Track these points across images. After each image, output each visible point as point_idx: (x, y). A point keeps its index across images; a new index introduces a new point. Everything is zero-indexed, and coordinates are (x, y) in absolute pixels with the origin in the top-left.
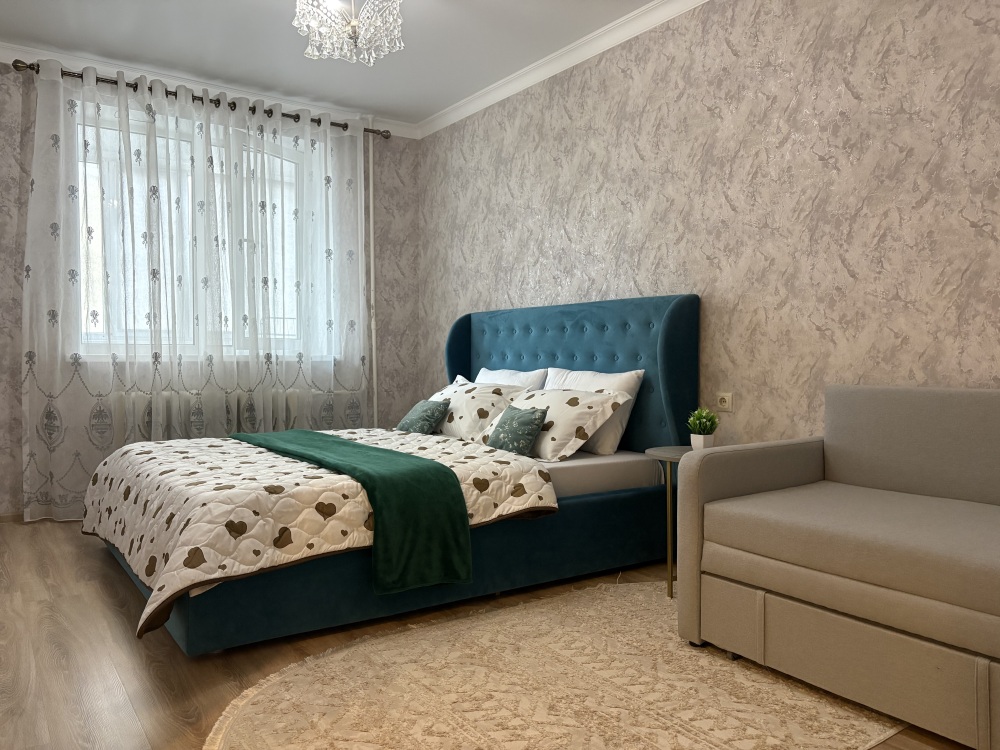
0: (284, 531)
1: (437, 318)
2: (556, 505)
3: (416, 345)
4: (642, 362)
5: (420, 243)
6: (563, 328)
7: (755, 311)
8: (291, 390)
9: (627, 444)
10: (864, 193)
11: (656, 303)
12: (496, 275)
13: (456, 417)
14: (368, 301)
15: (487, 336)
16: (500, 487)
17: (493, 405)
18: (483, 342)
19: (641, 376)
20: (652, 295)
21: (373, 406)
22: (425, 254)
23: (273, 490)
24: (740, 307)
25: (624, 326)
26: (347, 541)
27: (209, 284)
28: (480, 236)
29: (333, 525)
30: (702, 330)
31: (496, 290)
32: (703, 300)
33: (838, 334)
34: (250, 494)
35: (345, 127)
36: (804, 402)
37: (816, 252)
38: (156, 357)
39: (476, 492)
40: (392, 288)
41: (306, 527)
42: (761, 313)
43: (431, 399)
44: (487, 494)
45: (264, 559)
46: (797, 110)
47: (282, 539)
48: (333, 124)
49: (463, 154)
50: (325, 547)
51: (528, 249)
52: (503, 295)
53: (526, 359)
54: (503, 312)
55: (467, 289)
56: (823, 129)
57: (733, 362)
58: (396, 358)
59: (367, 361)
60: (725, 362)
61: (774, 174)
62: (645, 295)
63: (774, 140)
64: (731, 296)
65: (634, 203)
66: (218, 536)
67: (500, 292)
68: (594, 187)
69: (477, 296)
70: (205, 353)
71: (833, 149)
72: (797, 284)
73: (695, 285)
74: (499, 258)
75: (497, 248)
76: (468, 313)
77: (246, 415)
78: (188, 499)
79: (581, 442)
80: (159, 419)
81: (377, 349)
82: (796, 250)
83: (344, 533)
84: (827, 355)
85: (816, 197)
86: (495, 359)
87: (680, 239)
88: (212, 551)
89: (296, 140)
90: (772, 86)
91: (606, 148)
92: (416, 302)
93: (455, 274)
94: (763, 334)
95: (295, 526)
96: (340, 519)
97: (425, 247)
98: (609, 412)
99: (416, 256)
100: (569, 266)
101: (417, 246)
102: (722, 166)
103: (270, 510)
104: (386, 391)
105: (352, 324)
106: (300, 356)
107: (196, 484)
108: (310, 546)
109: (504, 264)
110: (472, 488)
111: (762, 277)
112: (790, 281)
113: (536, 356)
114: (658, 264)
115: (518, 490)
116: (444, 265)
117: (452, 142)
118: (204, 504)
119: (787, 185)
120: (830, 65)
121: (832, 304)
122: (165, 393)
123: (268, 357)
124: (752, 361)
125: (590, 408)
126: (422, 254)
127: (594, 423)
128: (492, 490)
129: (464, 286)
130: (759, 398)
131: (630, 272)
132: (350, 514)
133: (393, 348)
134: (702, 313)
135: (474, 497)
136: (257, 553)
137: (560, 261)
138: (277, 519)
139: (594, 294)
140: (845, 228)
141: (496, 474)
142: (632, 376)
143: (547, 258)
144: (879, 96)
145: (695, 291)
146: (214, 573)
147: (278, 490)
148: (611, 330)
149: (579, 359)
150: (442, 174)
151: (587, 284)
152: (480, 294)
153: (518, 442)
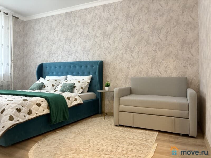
0: (30, 110)
2: (83, 103)
3: (23, 71)
4: (91, 74)
5: (25, 46)
6: (70, 67)
7: (115, 64)
10: (135, 44)
12: (50, 55)
13: (46, 86)
14: (11, 59)
15: (48, 68)
17: (55, 83)
20: (92, 60)
22: (26, 49)
23: (25, 100)
24: (111, 63)
25: (87, 66)
26: (44, 112)
28: (45, 46)
29: (41, 108)
30: (103, 68)
31: (50, 58)
32: (103, 62)
33: (131, 68)
34: (20, 101)
35: (7, 14)
36: (124, 81)
37: (127, 54)
39: (68, 100)
41: (35, 109)
42: (116, 65)
43: (37, 82)
45: (26, 118)
46: (123, 27)
47: (30, 112)
48: (4, 13)
49: (39, 26)
50: (40, 114)
51: (59, 49)
52: (52, 59)
53: (59, 74)
55: (40, 58)
56: (128, 32)
57: (110, 74)
58: (18, 74)
59: (11, 74)
60: (108, 74)
61: (118, 39)
62: (90, 60)
63: (118, 32)
64: (109, 61)
65: (87, 42)
66: (15, 112)
71: (130, 35)
74: (51, 51)
82: (123, 53)
83: (43, 110)
84: (129, 72)
85: (127, 44)
86: (50, 74)
87: (98, 50)
88: (15, 116)
90: (118, 22)
92: (24, 60)
93: (36, 54)
94: (116, 68)
95: (32, 109)
98: (87, 84)
100: (71, 54)
102: (108, 36)
103: (26, 105)
104: (15, 82)
108: (37, 114)
111: (116, 58)
112: (122, 59)
113: (62, 73)
114: (93, 54)
115: (76, 100)
116: (33, 52)
117: (36, 23)
118: (8, 105)
119: (121, 41)
120: (129, 21)
121: (130, 63)
124: (114, 74)
125: (83, 83)
127: (84, 86)
128: (71, 100)
130: (115, 80)
131: (87, 55)
132: (44, 106)
133: (17, 71)
134: (103, 64)
135: (68, 101)
136: (25, 116)
137: (68, 52)
138: (28, 107)
139: (78, 60)
140: (132, 50)
141: (71, 96)
142: (90, 77)
143: (65, 51)
144: (138, 27)
145: (102, 60)
146: (16, 122)
147: (27, 100)
148: (83, 67)
149: (75, 73)
150: (33, 30)
151: (76, 58)
152: (45, 59)
153: (69, 90)
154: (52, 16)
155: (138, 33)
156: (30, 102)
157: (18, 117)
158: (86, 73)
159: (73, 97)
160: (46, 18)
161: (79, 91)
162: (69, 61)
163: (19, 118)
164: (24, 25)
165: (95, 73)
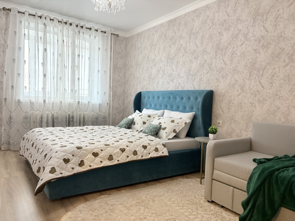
0: (82, 161)
1: (131, 92)
2: (168, 155)
3: (124, 100)
4: (194, 110)
5: (127, 69)
6: (170, 98)
7: (231, 96)
8: (85, 112)
9: (188, 135)
10: (268, 62)
11: (200, 92)
12: (150, 80)
13: (136, 123)
14: (110, 86)
15: (146, 99)
16: (151, 148)
17: (147, 120)
18: (144, 100)
19: (194, 114)
20: (198, 89)
21: (110, 118)
22: (128, 72)
23: (79, 148)
24: (226, 95)
25: (189, 98)
26: (102, 164)
27: (62, 79)
28: (145, 68)
29: (98, 159)
30: (213, 101)
31: (149, 85)
32: (214, 92)
33: (257, 105)
34: (71, 149)
35: (105, 32)
36: (245, 125)
37: (251, 79)
38: (44, 101)
39: (143, 149)
40: (117, 82)
41: (89, 160)
42: (233, 97)
43: (128, 117)
44: (146, 150)
45: (75, 170)
46: (247, 34)
47: (81, 164)
48: (101, 31)
49: (141, 42)
50: (95, 166)
51: (160, 73)
53: (158, 107)
54: (151, 92)
56: (256, 41)
57: (223, 111)
58: (118, 104)
59: (109, 104)
60: (220, 111)
61: (239, 54)
62: (196, 89)
63: (240, 43)
64: (223, 91)
65: (194, 61)
66: (60, 163)
67: (151, 85)
68: (181, 55)
69: (143, 86)
70: (59, 100)
71: (258, 47)
72: (244, 89)
73: (212, 87)
74: (151, 75)
75: (150, 72)
76: (140, 91)
77: (71, 119)
78: (52, 150)
79: (175, 134)
80: (45, 120)
81: (112, 101)
82: (245, 78)
83: (101, 162)
84: (253, 111)
85: (252, 62)
86: (148, 106)
87: (208, 73)
88: (58, 168)
89: (90, 36)
90: (240, 26)
91: (186, 43)
92: (125, 87)
93: (137, 79)
94: (233, 104)
95: (85, 160)
96: (100, 157)
98: (184, 125)
99: (125, 73)
100: (172, 79)
101: (125, 70)
102: (222, 51)
103: (78, 155)
104: (114, 113)
105: (105, 93)
106: (89, 102)
107: (54, 145)
108: (90, 166)
109: (152, 77)
110: (142, 148)
111: (233, 86)
112: (242, 87)
113: (161, 106)
114: (201, 80)
115: (157, 150)
116: (134, 76)
117: (138, 39)
118: (57, 152)
119: (243, 58)
120: (259, 21)
121: (255, 96)
122: (47, 112)
123: (79, 102)
124: (229, 112)
125: (178, 123)
127: (179, 128)
128: (148, 149)
129: (140, 83)
130: (231, 123)
131: (192, 82)
132: (103, 156)
133: (117, 101)
134: (214, 96)
135: (143, 151)
136: (73, 168)
137: (170, 77)
138: (80, 157)
139: (180, 88)
140: (261, 72)
141: (149, 144)
142: (191, 114)
143: (166, 76)
144: (274, 31)
145: (212, 89)
146: (59, 175)
147: (81, 148)
148: (185, 99)
149: (174, 108)
150: (134, 48)
151: (178, 85)
152: (144, 85)
153: (151, 133)
154: (154, 28)
155: (273, 41)
156: (85, 150)
157: (63, 169)
158: (188, 109)
159: (152, 145)
160: (148, 31)
161: (169, 135)
162: (170, 89)
163: (66, 171)
164: (127, 42)
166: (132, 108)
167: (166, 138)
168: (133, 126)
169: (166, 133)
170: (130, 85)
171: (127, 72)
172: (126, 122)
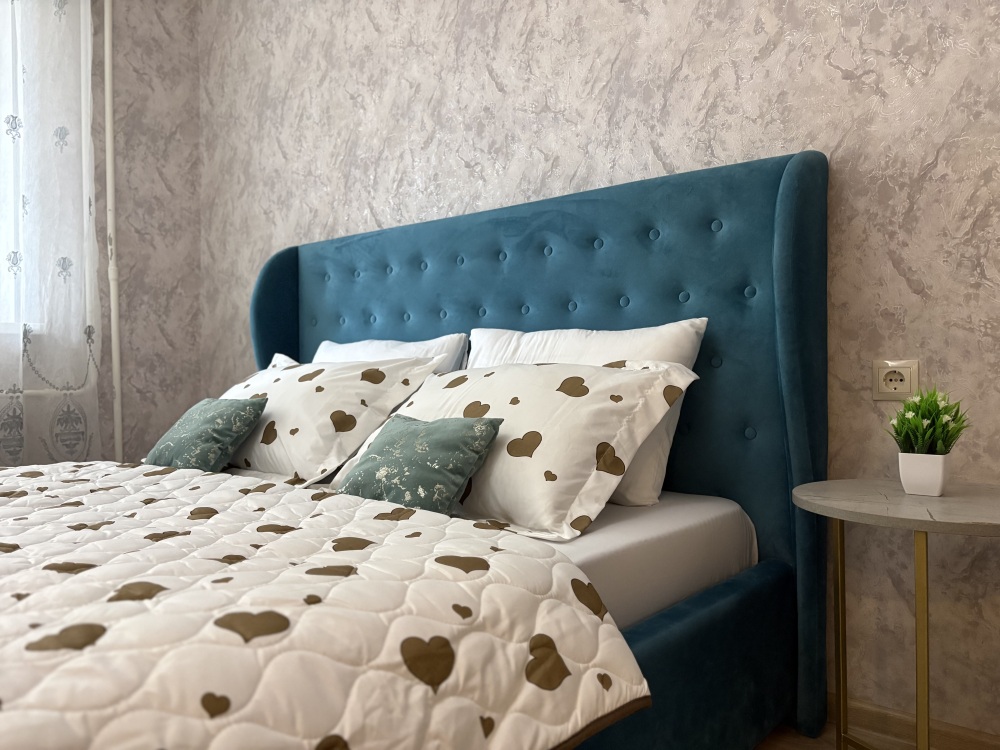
1: (234, 263)
2: (645, 689)
3: (196, 314)
5: (202, 139)
6: (496, 254)
12: (347, 176)
13: (282, 431)
14: (101, 230)
15: (333, 282)
16: (490, 657)
17: (363, 402)
18: (322, 294)
19: (703, 331)
21: (112, 419)
22: (211, 158)
25: (645, 232)
28: (315, 112)
31: (347, 202)
39: (418, 689)
40: (150, 211)
51: (411, 120)
52: (360, 209)
53: (413, 319)
54: (364, 237)
55: (289, 208)
57: (919, 290)
58: (158, 334)
59: (98, 336)
64: (913, 149)
67: (355, 204)
69: (308, 217)
74: (352, 145)
75: (347, 126)
76: (291, 245)
79: (613, 481)
81: (120, 316)
86: (348, 323)
87: (768, 49)
92: (196, 240)
93: (265, 184)
97: (210, 146)
98: (660, 409)
99: (196, 163)
100: (500, 139)
101: (196, 146)
104: (139, 391)
105: (65, 264)
109: (361, 153)
110: (403, 679)
113: (435, 311)
114: (714, 106)
115: (547, 661)
116: (246, 172)
124: (977, 286)
125: (616, 398)
126: (206, 161)
127: (631, 432)
128: (469, 676)
129: (284, 203)
131: (643, 132)
133: (153, 317)
134: (831, 193)
137: (480, 133)
141: (464, 612)
142: (681, 333)
143: (452, 130)
145: (812, 147)
148: (609, 247)
149: (533, 311)
150: (241, 16)
151: (543, 166)
152: (315, 213)
153: (428, 487)
158: (635, 302)
159: (495, 619)
161: (572, 492)
162: (485, 204)
165: (737, 293)
166: (243, 354)
167: (559, 520)
168: (261, 450)
169: (550, 476)
170: (224, 227)
171: (205, 155)
172: (209, 427)
